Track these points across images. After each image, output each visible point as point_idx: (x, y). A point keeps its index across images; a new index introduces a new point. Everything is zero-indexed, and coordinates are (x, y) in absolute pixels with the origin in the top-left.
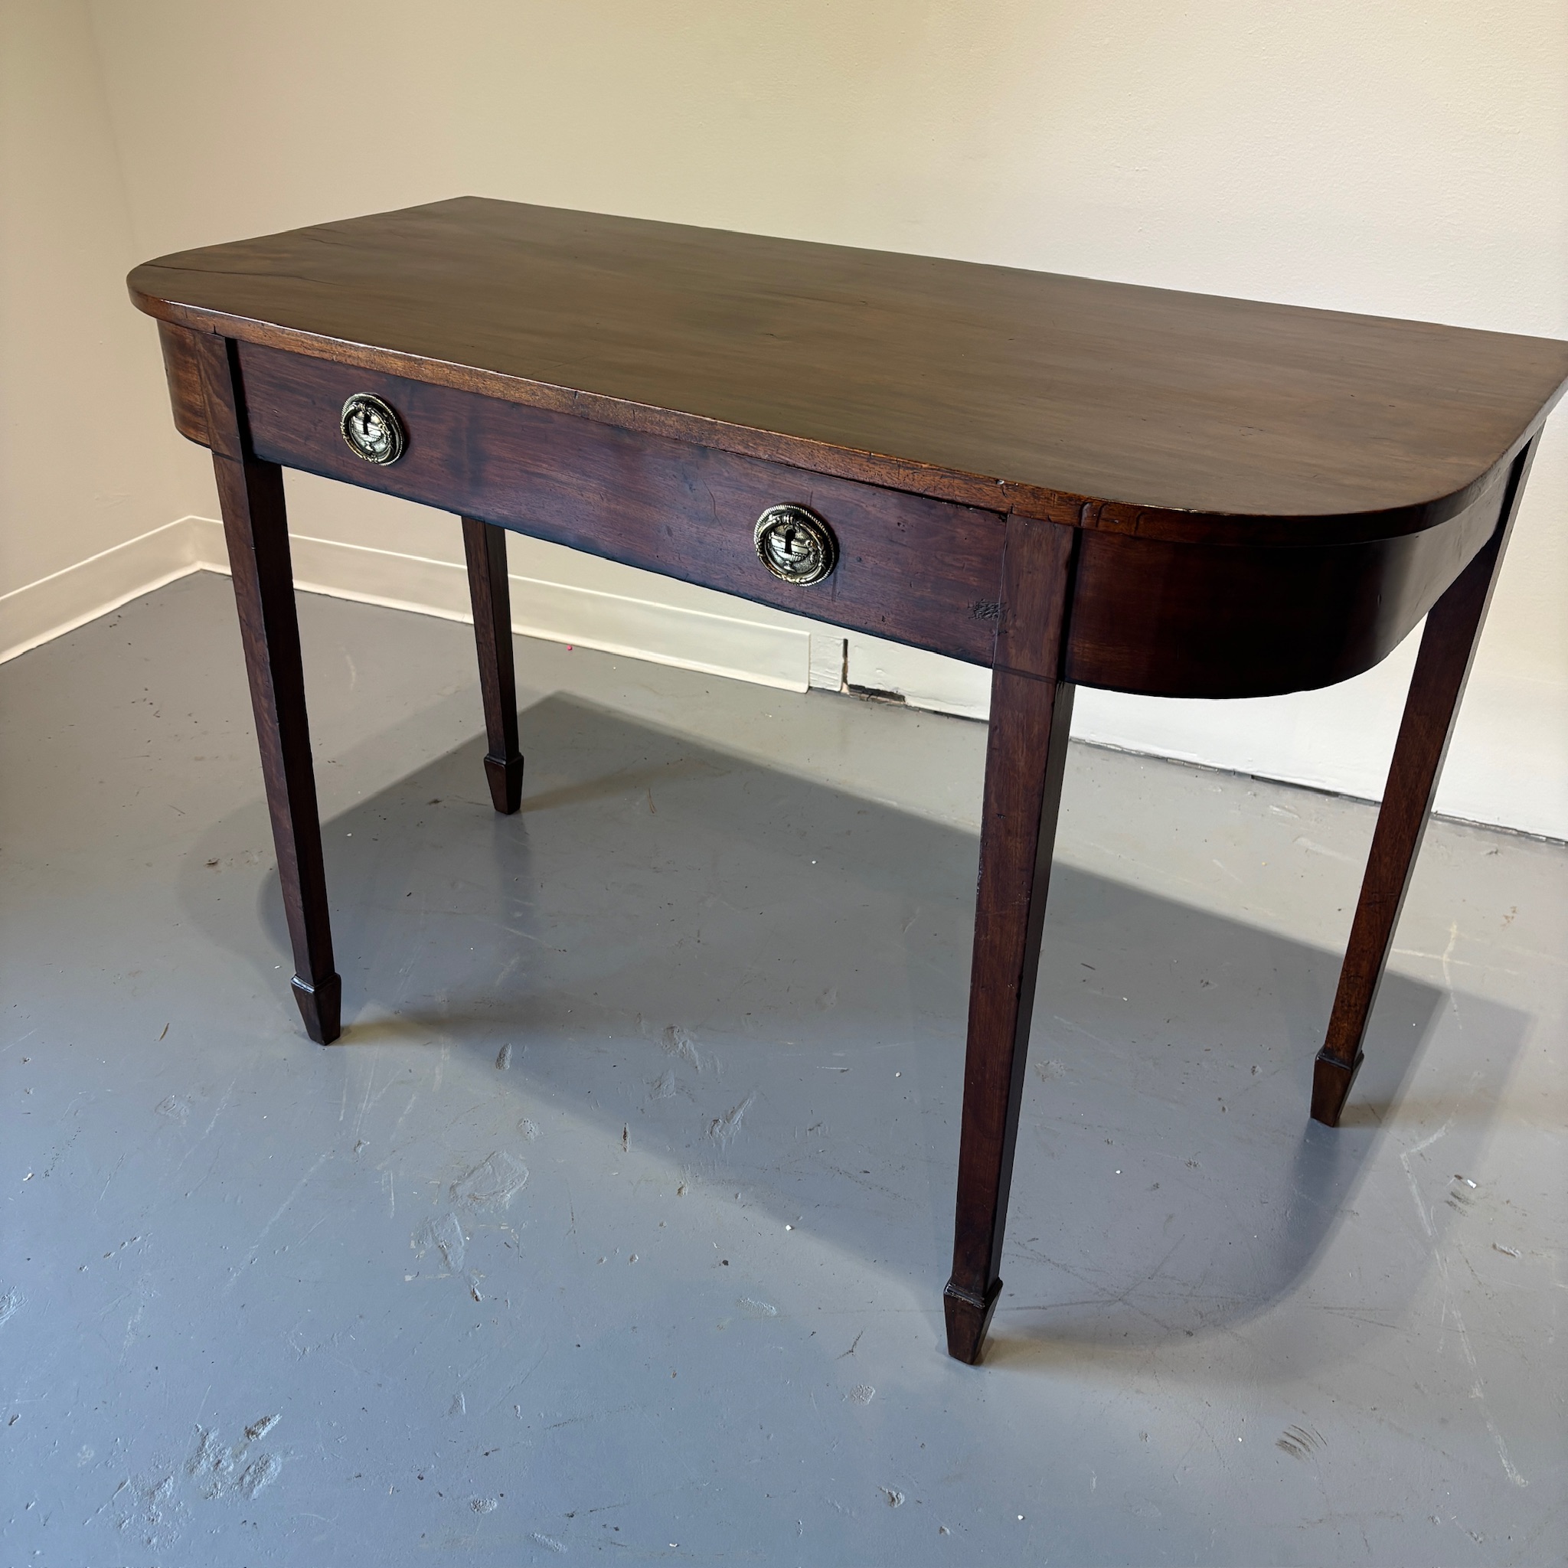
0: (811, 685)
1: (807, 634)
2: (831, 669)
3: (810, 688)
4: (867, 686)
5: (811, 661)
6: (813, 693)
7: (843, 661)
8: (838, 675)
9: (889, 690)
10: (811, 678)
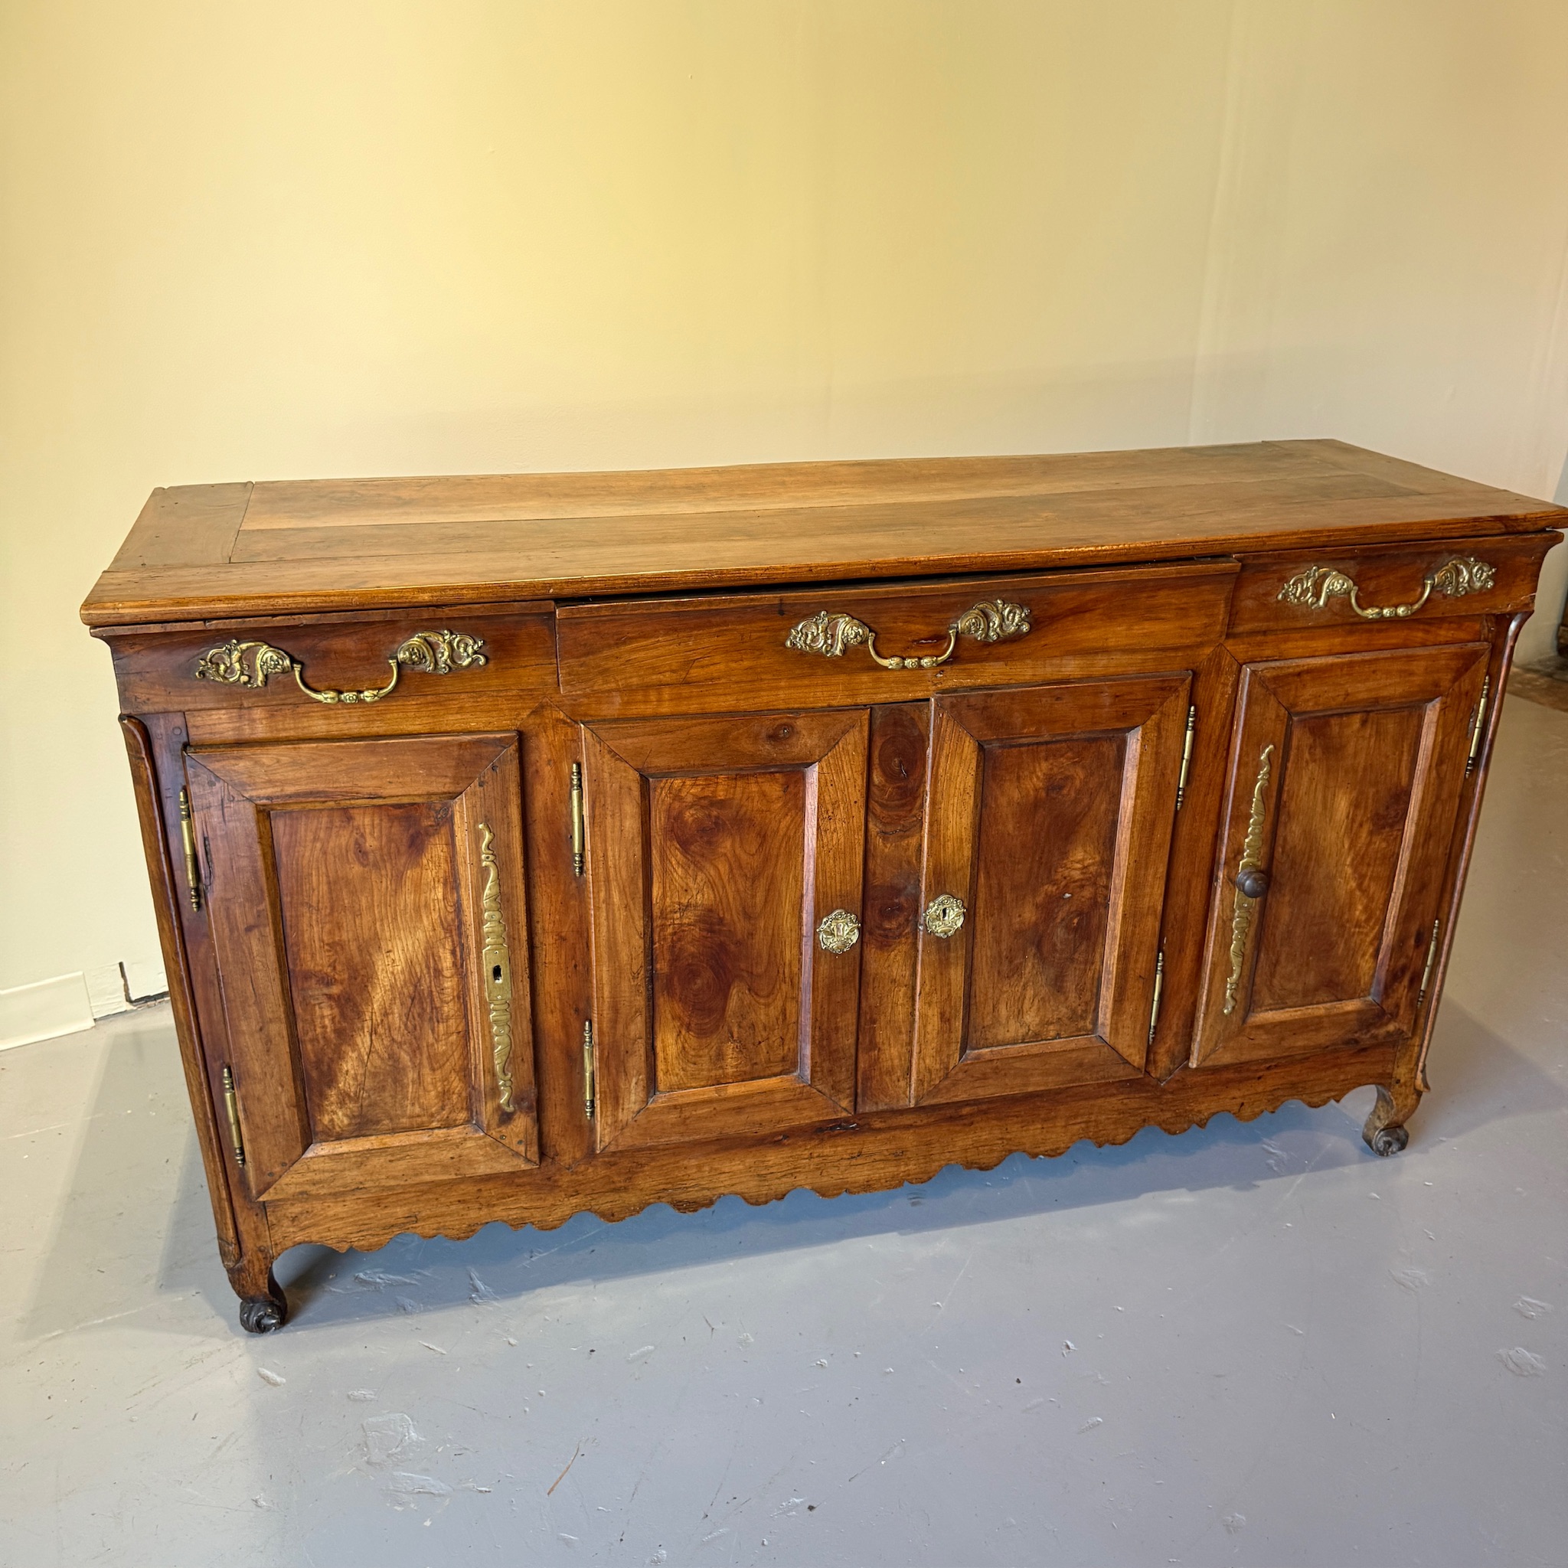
0: (97, 1016)
1: (80, 973)
2: (110, 994)
3: (95, 1020)
4: (152, 994)
5: (90, 995)
6: (99, 1022)
7: (122, 982)
8: (119, 996)
10: (94, 1011)
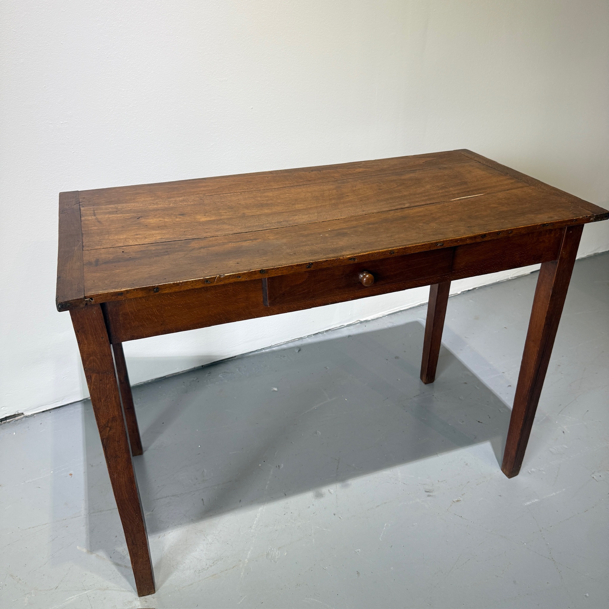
9: (13, 414)
